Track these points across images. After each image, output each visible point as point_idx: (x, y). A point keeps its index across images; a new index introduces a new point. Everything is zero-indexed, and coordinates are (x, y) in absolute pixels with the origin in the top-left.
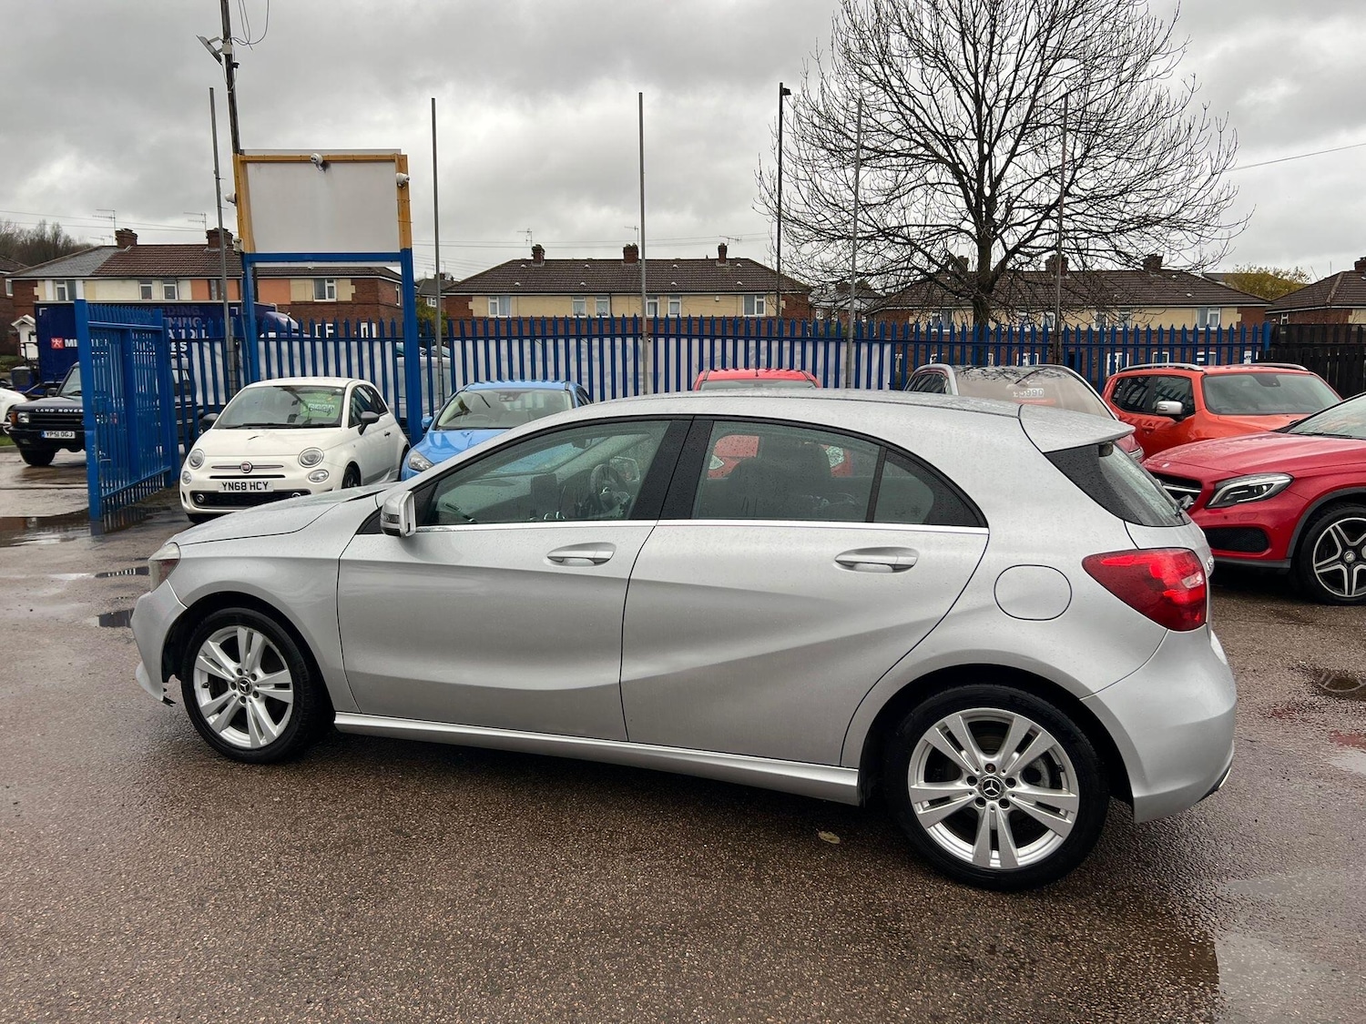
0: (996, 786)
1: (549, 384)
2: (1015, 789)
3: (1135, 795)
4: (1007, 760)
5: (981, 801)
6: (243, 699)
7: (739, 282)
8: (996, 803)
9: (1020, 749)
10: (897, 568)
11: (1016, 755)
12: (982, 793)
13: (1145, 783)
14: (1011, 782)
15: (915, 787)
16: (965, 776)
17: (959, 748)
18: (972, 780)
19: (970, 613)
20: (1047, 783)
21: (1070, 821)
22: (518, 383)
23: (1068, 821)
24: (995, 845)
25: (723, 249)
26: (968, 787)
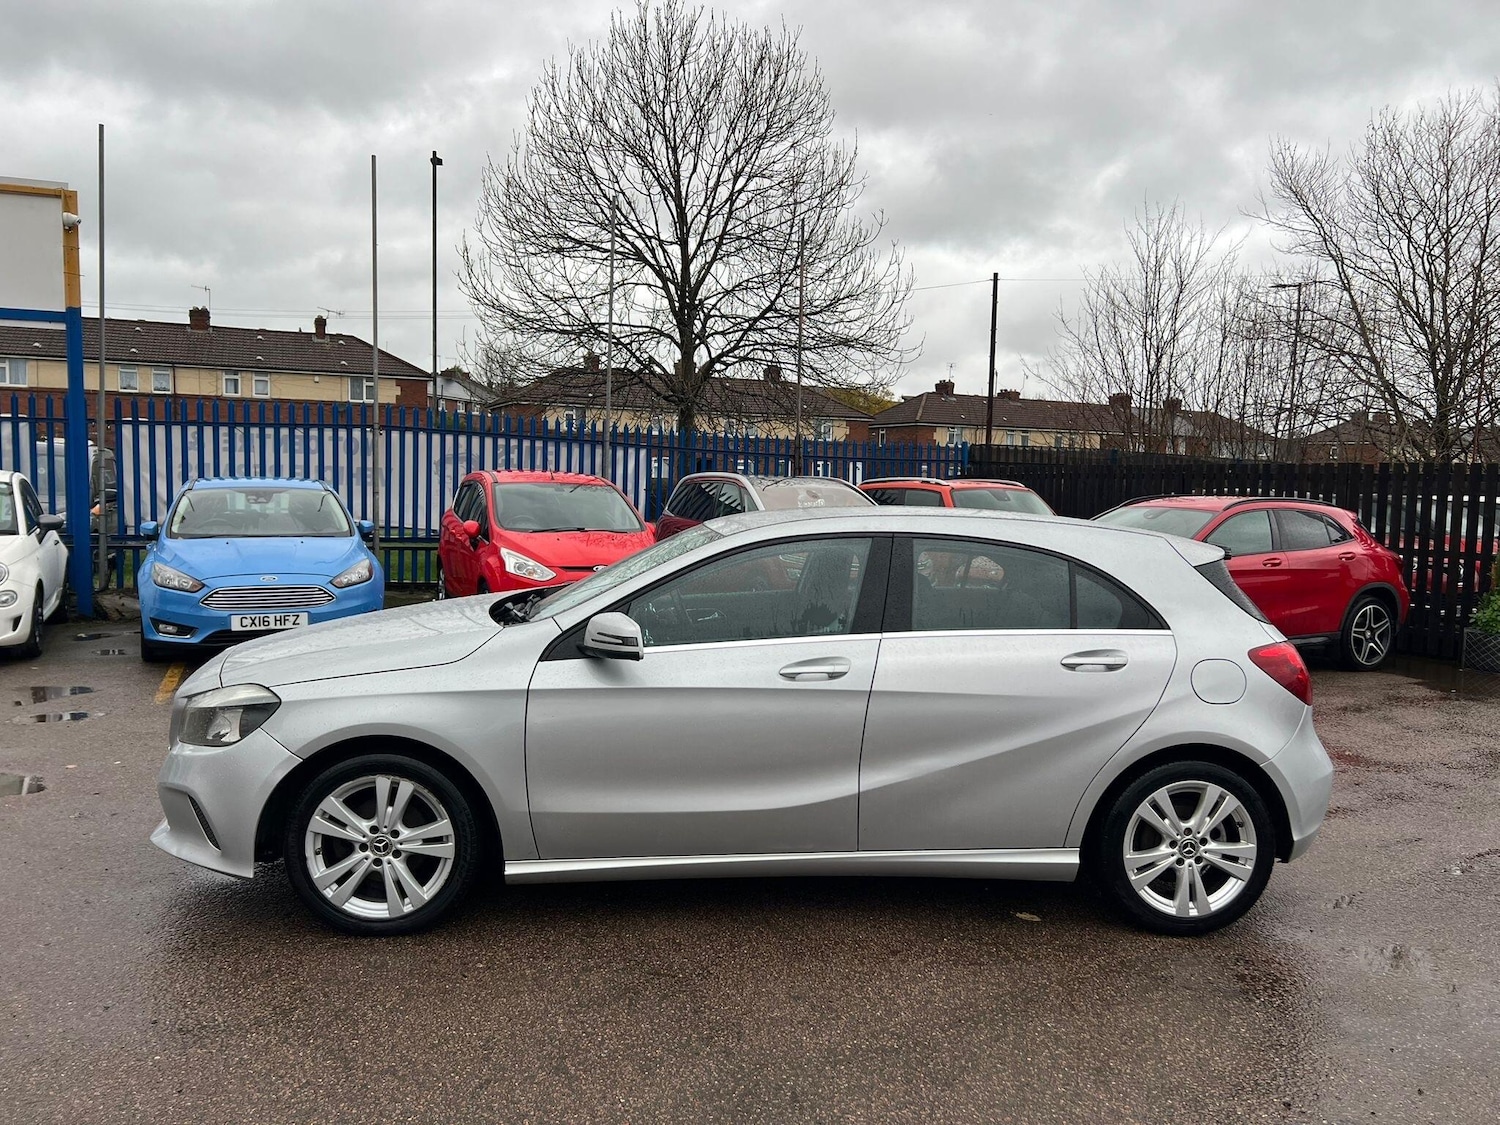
0: (1192, 846)
1: (295, 482)
2: (1207, 847)
3: (1295, 838)
4: (1201, 823)
5: (1180, 862)
6: (378, 862)
7: (343, 362)
8: (1192, 861)
9: (1211, 814)
10: (1111, 668)
11: (1208, 819)
12: (1182, 854)
13: (1301, 830)
14: (1204, 841)
15: (1128, 856)
16: (1168, 841)
17: (1163, 816)
18: (1173, 844)
19: (1176, 702)
20: (1225, 839)
21: (1250, 867)
22: (270, 481)
23: (1248, 867)
24: (1193, 897)
25: (321, 323)
26: (1170, 850)
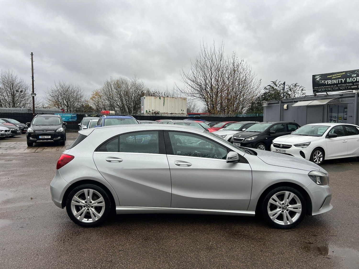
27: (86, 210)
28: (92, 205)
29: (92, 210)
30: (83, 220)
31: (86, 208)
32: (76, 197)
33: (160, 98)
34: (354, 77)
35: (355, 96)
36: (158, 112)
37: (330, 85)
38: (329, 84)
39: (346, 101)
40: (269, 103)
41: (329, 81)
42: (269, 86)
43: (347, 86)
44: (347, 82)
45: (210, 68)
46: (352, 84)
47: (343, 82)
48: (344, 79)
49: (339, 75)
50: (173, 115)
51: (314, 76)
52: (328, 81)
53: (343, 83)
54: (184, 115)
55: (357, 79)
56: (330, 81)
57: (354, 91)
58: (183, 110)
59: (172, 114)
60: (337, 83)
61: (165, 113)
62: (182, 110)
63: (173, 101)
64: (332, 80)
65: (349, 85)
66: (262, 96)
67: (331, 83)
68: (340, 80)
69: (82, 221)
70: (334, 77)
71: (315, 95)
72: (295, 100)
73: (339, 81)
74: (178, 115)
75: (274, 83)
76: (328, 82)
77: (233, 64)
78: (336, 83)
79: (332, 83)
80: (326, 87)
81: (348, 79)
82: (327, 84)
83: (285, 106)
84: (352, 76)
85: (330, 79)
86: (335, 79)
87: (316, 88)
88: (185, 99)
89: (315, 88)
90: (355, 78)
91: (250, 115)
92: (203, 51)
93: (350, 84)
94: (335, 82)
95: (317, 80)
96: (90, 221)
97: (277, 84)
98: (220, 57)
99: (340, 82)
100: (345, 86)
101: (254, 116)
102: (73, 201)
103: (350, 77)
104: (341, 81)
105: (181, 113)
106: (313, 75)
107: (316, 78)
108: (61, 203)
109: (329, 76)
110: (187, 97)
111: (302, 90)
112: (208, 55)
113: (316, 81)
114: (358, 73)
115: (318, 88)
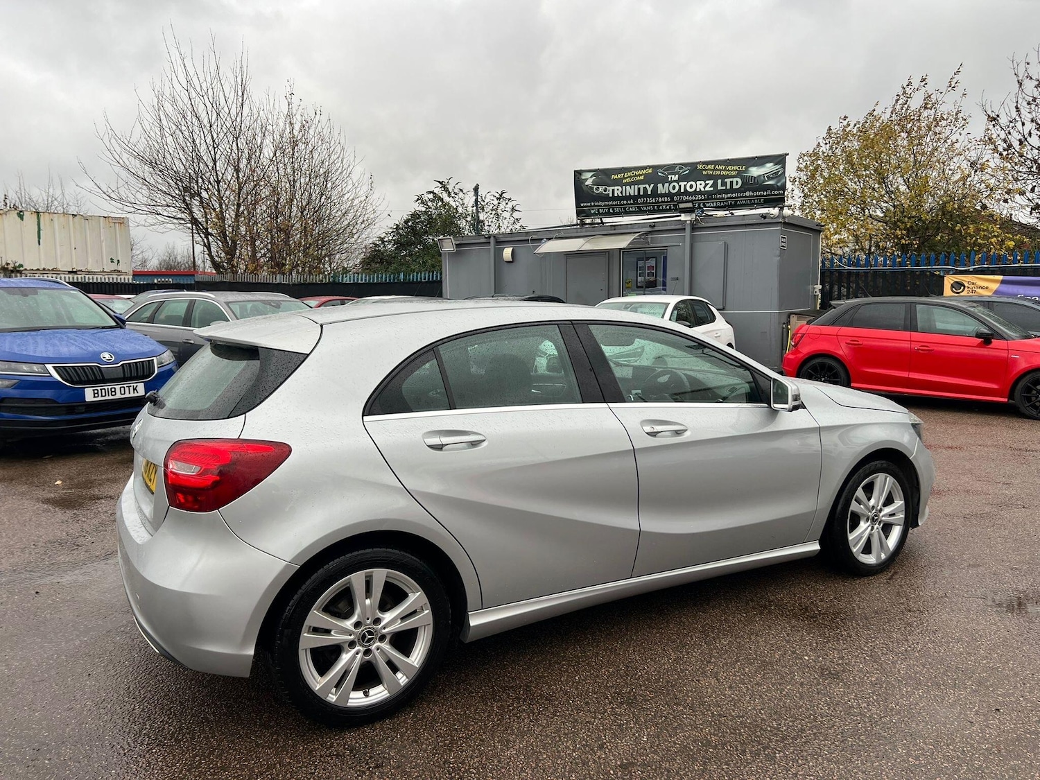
27: (359, 656)
28: (384, 631)
29: (383, 652)
30: (350, 701)
31: (361, 648)
32: (316, 616)
33: (21, 216)
34: (675, 181)
35: (685, 229)
36: (17, 264)
37: (618, 198)
38: (616, 195)
39: (662, 240)
40: (459, 242)
41: (616, 188)
42: (430, 192)
43: (658, 202)
44: (659, 192)
45: (208, 125)
46: (669, 199)
47: (649, 193)
48: (652, 185)
49: (640, 175)
50: (79, 276)
51: (578, 174)
52: (613, 188)
53: (649, 196)
54: (122, 277)
55: (680, 186)
56: (619, 188)
57: (683, 217)
58: (116, 261)
59: (75, 273)
60: (636, 194)
61: (47, 268)
62: (112, 259)
63: (74, 227)
64: (624, 187)
65: (662, 202)
66: (406, 222)
67: (622, 193)
68: (642, 187)
69: (348, 704)
70: (627, 178)
71: (583, 224)
72: (535, 237)
73: (639, 189)
74: (99, 277)
75: (444, 186)
76: (613, 190)
77: (290, 117)
78: (632, 194)
79: (624, 195)
80: (610, 203)
81: (660, 186)
82: (611, 195)
83: (507, 252)
84: (670, 180)
85: (618, 183)
86: (630, 184)
87: (585, 204)
88: (122, 222)
89: (582, 205)
90: (676, 184)
91: (378, 277)
92: (179, 65)
93: (666, 198)
94: (630, 190)
95: (587, 183)
96: (378, 694)
97: (450, 190)
98: (240, 94)
99: (641, 193)
100: (652, 203)
101: (390, 280)
102: (305, 634)
103: (664, 180)
104: (645, 189)
105: (112, 271)
106: (575, 171)
107: (583, 178)
108: (251, 652)
109: (616, 177)
110: (128, 215)
111: (513, 209)
112: (195, 80)
113: (584, 188)
114: (681, 171)
115: (589, 204)
